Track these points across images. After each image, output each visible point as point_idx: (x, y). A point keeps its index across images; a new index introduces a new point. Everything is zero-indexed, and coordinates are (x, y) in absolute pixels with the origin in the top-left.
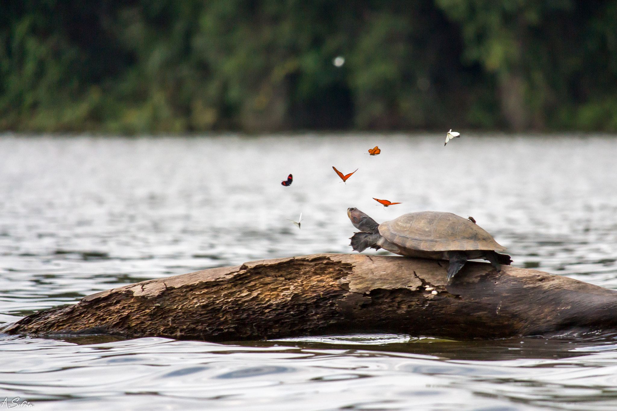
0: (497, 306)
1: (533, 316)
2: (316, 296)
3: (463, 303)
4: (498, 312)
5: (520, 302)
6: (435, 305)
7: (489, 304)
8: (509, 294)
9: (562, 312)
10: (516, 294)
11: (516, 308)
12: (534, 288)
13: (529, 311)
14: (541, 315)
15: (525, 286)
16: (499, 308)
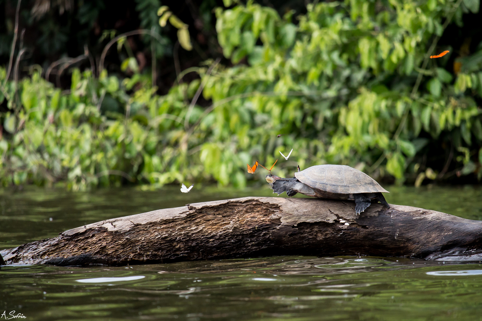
0: (395, 234)
1: (423, 240)
2: (252, 228)
3: (369, 231)
4: (396, 237)
5: (412, 230)
6: (347, 233)
7: (389, 232)
8: (403, 224)
9: (445, 236)
10: (409, 224)
11: (410, 234)
12: (420, 220)
13: (420, 236)
14: (429, 239)
15: (414, 218)
16: (397, 235)
